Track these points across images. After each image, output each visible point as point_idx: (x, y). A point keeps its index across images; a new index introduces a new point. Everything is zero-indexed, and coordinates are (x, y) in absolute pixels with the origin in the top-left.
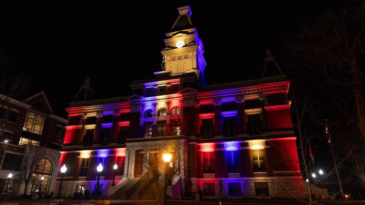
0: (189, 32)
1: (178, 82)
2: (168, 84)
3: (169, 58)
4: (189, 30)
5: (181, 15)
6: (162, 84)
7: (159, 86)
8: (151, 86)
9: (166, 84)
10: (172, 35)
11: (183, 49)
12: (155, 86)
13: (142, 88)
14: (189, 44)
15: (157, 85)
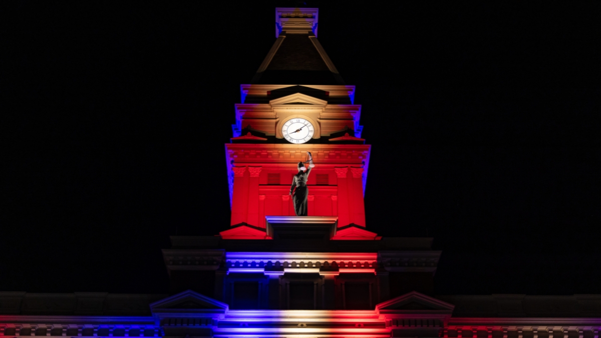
0: (331, 94)
1: (366, 266)
2: (324, 267)
3: (255, 172)
4: (332, 90)
5: (288, 32)
6: (302, 266)
7: (286, 270)
8: (253, 265)
9: (318, 265)
10: (266, 94)
11: (314, 149)
12: (270, 267)
13: (215, 268)
14: (332, 136)
15: (279, 267)
